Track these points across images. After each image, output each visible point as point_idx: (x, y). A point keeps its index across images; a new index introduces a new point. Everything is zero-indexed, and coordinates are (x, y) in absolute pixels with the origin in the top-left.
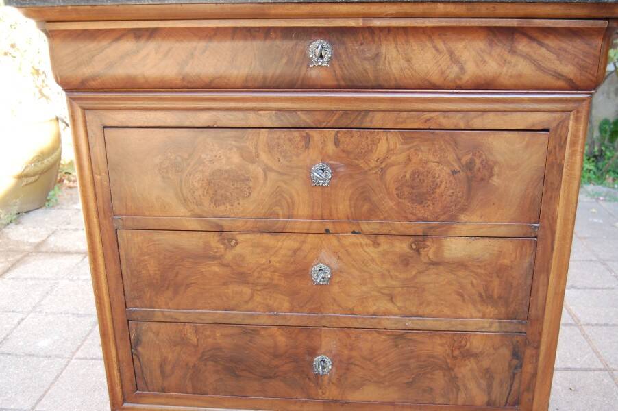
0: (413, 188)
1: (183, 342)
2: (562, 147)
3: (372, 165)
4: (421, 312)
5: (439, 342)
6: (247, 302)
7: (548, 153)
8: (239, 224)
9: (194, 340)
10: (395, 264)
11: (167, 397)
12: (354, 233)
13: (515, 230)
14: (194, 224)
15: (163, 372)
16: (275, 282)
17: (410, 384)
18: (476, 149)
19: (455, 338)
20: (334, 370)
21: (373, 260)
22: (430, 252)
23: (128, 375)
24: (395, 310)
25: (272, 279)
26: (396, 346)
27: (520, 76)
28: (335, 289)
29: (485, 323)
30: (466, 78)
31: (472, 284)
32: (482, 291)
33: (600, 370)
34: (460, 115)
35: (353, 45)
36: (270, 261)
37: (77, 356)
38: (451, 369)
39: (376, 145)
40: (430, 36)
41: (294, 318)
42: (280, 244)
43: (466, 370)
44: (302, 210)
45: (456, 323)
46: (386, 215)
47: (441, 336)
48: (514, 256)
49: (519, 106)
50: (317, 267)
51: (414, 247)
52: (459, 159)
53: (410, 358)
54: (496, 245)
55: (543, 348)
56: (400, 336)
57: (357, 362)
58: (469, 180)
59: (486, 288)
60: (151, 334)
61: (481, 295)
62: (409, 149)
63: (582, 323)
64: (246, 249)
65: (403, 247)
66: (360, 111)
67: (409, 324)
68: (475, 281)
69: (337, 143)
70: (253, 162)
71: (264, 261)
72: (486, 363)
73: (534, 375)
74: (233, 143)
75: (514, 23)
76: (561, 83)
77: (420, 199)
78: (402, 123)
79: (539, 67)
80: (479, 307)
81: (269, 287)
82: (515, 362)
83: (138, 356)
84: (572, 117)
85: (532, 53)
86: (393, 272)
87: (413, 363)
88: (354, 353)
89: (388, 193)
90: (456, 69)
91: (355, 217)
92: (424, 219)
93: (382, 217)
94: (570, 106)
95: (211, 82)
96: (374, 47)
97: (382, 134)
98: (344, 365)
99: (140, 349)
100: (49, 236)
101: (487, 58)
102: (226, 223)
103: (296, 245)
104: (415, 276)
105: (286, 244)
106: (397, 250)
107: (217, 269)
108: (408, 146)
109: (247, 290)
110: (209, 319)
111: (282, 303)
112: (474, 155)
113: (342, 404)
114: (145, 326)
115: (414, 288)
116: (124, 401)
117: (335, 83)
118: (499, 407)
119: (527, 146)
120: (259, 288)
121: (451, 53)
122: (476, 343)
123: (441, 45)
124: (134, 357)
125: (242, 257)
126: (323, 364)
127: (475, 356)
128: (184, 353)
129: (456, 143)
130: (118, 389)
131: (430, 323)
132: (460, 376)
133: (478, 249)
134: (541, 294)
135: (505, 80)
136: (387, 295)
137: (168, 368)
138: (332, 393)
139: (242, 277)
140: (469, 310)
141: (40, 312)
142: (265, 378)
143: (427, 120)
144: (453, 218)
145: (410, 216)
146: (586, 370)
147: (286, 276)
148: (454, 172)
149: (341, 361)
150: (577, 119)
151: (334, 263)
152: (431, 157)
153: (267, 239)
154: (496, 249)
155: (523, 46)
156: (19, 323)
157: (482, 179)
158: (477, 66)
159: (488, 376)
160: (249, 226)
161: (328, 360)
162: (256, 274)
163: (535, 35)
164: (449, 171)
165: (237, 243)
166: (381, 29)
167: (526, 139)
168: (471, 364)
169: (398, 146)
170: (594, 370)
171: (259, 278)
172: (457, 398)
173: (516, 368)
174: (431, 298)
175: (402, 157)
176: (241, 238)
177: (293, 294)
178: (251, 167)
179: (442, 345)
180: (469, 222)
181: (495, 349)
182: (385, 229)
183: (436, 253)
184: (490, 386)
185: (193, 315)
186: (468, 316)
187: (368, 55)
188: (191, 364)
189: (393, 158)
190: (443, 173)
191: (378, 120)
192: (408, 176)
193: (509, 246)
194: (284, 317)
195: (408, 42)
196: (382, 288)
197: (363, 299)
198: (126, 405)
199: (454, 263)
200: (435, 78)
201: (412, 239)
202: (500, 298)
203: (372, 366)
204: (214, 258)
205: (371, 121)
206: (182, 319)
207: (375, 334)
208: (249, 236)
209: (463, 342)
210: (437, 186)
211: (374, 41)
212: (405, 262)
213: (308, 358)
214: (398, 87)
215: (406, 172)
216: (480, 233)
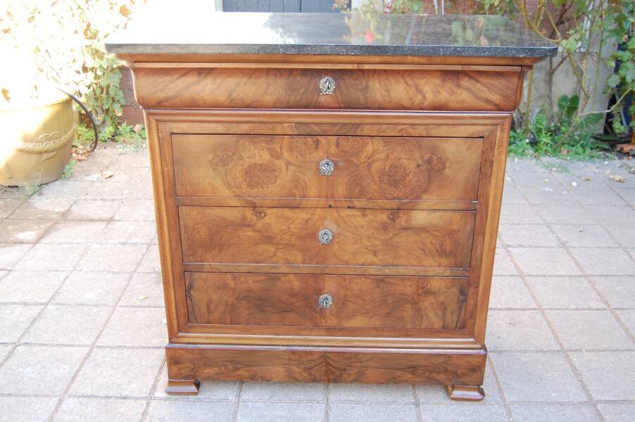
0: (390, 177)
1: (225, 286)
2: (493, 149)
3: (362, 161)
4: (395, 263)
5: (408, 284)
6: (272, 257)
7: (483, 152)
8: (268, 202)
9: (233, 285)
10: (377, 229)
11: (211, 327)
12: (349, 207)
13: (461, 205)
14: (235, 202)
15: (208, 309)
16: (293, 242)
17: (388, 314)
18: (434, 150)
19: (420, 281)
20: (334, 306)
21: (362, 227)
22: (402, 220)
23: (183, 311)
24: (377, 261)
25: (290, 241)
26: (378, 287)
27: (463, 102)
28: (336, 247)
29: (441, 270)
30: (427, 103)
31: (431, 242)
32: (438, 248)
33: (535, 309)
34: (424, 127)
35: (349, 81)
36: (289, 228)
37: (119, 305)
38: (416, 303)
39: (365, 147)
40: (403, 76)
41: (306, 268)
42: (296, 216)
43: (427, 304)
44: (313, 191)
45: (420, 271)
46: (371, 195)
47: (409, 279)
48: (460, 223)
49: (463, 122)
50: (322, 232)
51: (391, 217)
52: (422, 157)
53: (388, 295)
54: (448, 215)
55: (481, 287)
56: (381, 280)
57: (350, 299)
58: (429, 171)
59: (441, 245)
60: (201, 282)
61: (437, 251)
62: (388, 150)
63: (525, 274)
64: (273, 220)
65: (383, 217)
66: (354, 124)
67: (387, 271)
68: (433, 241)
69: (338, 145)
70: (279, 159)
71: (285, 227)
72: (442, 299)
73: (475, 306)
74: (264, 145)
75: (459, 68)
76: (490, 107)
77: (395, 184)
78: (382, 132)
79: (476, 97)
80: (436, 258)
81: (289, 246)
82: (462, 297)
83: (190, 298)
84: (499, 128)
85: (471, 87)
86: (376, 235)
87: (390, 300)
88: (348, 293)
89: (373, 181)
90: (420, 97)
91: (350, 197)
92: (398, 198)
93: (368, 197)
94: (498, 121)
95: (251, 104)
96: (364, 81)
97: (369, 140)
98: (341, 302)
99: (192, 292)
100: (71, 206)
101: (440, 90)
102: (258, 202)
103: (307, 216)
104: (391, 238)
105: (302, 215)
106: (380, 219)
107: (251, 234)
108: (386, 148)
109: (271, 249)
110: (243, 270)
111: (297, 257)
112: (433, 154)
113: (340, 330)
114: (196, 276)
115: (390, 246)
116: (179, 331)
117: (337, 106)
118: (451, 330)
119: (468, 148)
120: (281, 247)
121: (417, 87)
122: (435, 284)
123: (410, 81)
124: (188, 298)
125: (269, 225)
126: (326, 300)
127: (434, 293)
128: (225, 295)
129: (420, 146)
130: (175, 322)
131: (402, 270)
132: (423, 308)
133: (436, 218)
134: (479, 250)
135: (453, 104)
136: (372, 251)
137: (213, 306)
138: (332, 321)
139: (269, 239)
140: (428, 261)
141: (81, 271)
142: (284, 311)
143: (400, 131)
144: (418, 197)
145: (388, 196)
146: (523, 310)
147: (300, 238)
148: (419, 166)
149: (339, 299)
150: (502, 130)
151: (334, 228)
152: (403, 155)
153: (287, 212)
154: (448, 218)
155: (465, 82)
156: (65, 280)
157: (438, 171)
158: (435, 95)
159: (442, 308)
160: (275, 203)
161: (329, 298)
162: (279, 237)
163: (472, 75)
164: (415, 165)
165: (265, 215)
166: (369, 71)
167: (468, 144)
168: (431, 299)
169: (381, 148)
170: (530, 309)
171: (281, 239)
172: (421, 324)
173: (462, 302)
174: (403, 253)
175: (382, 156)
176: (269, 211)
177: (305, 251)
178: (277, 162)
179: (411, 286)
180: (429, 200)
181: (448, 289)
182: (370, 205)
183: (407, 221)
184: (444, 315)
185: (232, 266)
186: (429, 265)
187: (360, 87)
188: (230, 303)
189: (377, 156)
190: (411, 166)
191: (366, 130)
192: (387, 168)
193: (457, 217)
194: (298, 268)
195: (387, 79)
196: (368, 246)
197: (354, 254)
198: (180, 334)
199: (418, 228)
200: (406, 102)
201: (389, 212)
202: (451, 252)
203: (361, 302)
204: (249, 226)
205: (362, 131)
206: (224, 270)
207: (364, 279)
208: (274, 210)
209: (425, 283)
210: (407, 175)
211: (364, 78)
212: (385, 227)
213: (315, 297)
214: (380, 108)
215: (385, 166)
216: (436, 207)
